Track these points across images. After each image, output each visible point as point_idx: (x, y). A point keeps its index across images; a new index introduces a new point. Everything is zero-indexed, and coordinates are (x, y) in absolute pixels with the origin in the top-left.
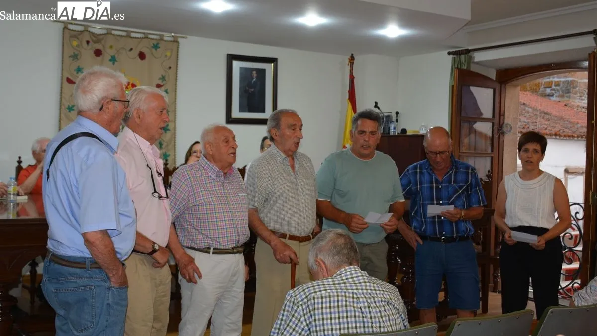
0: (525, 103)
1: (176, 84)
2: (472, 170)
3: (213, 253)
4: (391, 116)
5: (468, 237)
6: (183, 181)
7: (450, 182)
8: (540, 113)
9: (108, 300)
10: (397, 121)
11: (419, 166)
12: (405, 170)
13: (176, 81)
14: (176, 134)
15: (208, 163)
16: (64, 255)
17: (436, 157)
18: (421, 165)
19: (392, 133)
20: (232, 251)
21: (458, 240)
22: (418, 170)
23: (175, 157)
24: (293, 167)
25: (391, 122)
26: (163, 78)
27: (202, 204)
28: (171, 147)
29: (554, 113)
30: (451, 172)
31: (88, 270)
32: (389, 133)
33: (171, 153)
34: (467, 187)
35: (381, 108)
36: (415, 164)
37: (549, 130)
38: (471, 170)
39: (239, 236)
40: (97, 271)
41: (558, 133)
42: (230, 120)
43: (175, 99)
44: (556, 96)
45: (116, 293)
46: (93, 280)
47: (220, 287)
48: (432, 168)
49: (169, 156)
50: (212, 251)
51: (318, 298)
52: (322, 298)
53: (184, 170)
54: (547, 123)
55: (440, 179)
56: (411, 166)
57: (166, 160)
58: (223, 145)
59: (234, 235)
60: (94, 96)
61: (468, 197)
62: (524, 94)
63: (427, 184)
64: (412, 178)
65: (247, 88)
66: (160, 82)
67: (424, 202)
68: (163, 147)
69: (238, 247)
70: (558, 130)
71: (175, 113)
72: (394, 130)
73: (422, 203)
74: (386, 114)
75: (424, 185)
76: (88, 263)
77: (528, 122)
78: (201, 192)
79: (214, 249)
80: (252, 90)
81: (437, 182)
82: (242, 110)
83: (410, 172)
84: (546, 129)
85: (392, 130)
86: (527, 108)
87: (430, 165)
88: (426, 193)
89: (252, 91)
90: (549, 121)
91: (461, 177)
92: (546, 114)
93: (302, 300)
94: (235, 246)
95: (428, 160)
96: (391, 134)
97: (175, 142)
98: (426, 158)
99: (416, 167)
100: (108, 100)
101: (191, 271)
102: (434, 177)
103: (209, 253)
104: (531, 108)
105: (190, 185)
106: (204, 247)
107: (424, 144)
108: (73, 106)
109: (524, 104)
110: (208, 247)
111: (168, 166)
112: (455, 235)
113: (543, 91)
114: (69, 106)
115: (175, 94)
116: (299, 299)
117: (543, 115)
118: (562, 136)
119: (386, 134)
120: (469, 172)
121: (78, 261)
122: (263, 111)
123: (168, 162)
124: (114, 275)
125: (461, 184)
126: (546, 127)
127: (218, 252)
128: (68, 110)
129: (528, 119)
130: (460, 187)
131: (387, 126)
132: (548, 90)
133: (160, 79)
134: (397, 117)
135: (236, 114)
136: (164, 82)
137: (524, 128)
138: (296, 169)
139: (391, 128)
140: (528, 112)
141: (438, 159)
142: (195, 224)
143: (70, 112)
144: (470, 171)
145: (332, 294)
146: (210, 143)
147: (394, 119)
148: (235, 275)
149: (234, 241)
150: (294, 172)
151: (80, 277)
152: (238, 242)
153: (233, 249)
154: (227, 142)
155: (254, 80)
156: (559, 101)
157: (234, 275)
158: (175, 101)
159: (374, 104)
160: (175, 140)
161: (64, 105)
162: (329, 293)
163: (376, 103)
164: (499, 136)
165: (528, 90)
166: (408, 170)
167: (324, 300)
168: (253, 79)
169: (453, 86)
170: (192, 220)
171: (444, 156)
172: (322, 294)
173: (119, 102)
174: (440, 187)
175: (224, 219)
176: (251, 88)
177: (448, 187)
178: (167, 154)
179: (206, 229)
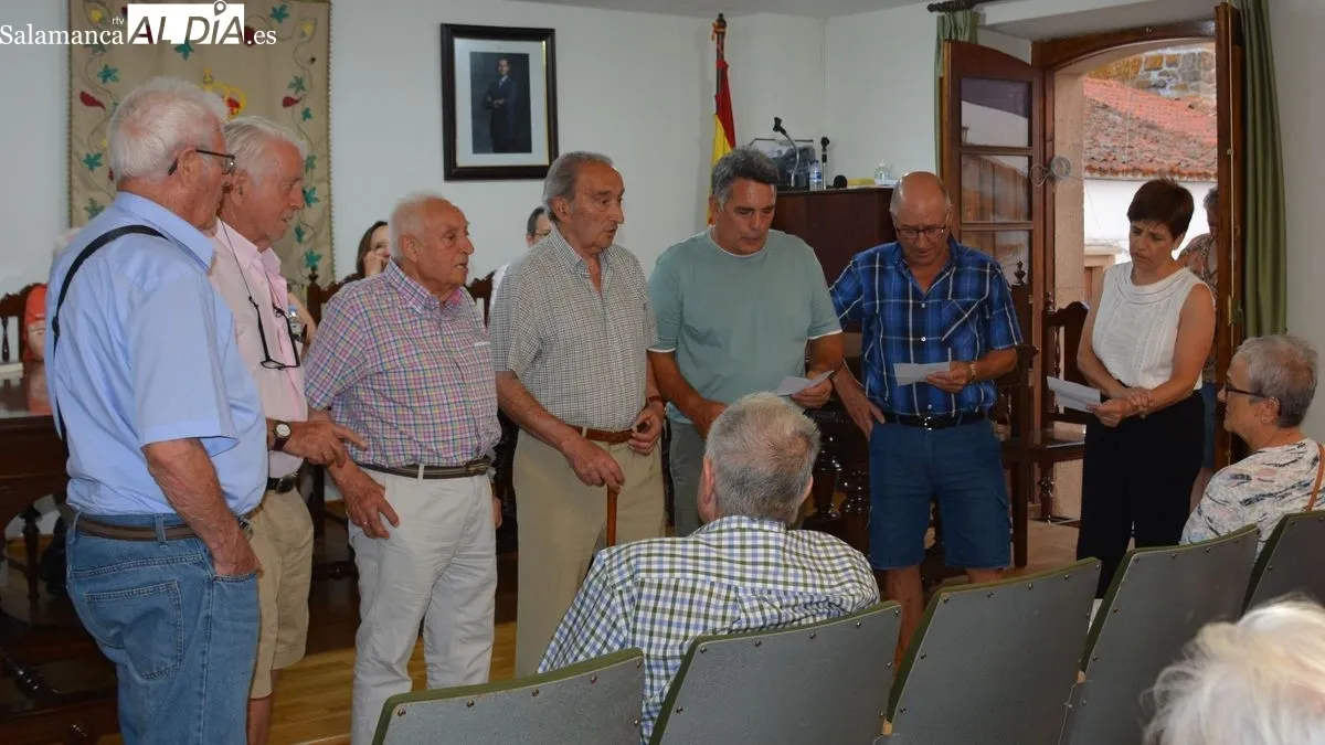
0: (1107, 103)
1: (328, 96)
2: (992, 267)
3: (425, 477)
4: (811, 147)
5: (981, 414)
6: (352, 318)
7: (944, 294)
8: (1140, 127)
9: (208, 608)
10: (824, 159)
11: (878, 255)
12: (848, 263)
13: (328, 90)
14: (333, 209)
15: (406, 279)
16: (106, 512)
17: (918, 239)
18: (883, 253)
19: (814, 188)
20: (466, 471)
21: (959, 421)
22: (877, 266)
23: (333, 260)
24: (597, 280)
25: (813, 162)
26: (298, 84)
27: (396, 371)
28: (322, 237)
29: (1169, 126)
30: (947, 274)
31: (163, 543)
32: (808, 187)
33: (323, 251)
34: (980, 305)
35: (788, 133)
36: (871, 250)
37: (1157, 162)
38: (991, 269)
39: (478, 436)
40: (182, 542)
41: (1175, 170)
42: (454, 172)
43: (328, 129)
44: (1171, 88)
45: (228, 592)
46: (173, 565)
47: (442, 549)
48: (905, 262)
49: (319, 257)
50: (421, 472)
51: (651, 585)
52: (659, 586)
53: (355, 295)
54: (1152, 147)
55: (924, 290)
56: (860, 256)
57: (314, 269)
58: (442, 244)
59: (468, 435)
60: (156, 140)
61: (985, 326)
62: (1105, 84)
63: (895, 297)
64: (863, 282)
65: (489, 99)
66: (292, 94)
67: (888, 337)
68: (305, 237)
69: (477, 462)
70: (1176, 162)
71: (329, 162)
72: (820, 178)
73: (883, 340)
74: (800, 145)
75: (888, 301)
76: (160, 527)
77: (1115, 147)
78: (393, 344)
79: (426, 468)
80: (501, 102)
81: (917, 295)
82: (478, 148)
83: (859, 268)
84: (1151, 161)
85: (814, 180)
86: (1111, 116)
87: (903, 256)
88: (892, 316)
89: (500, 105)
90: (1157, 141)
91: (968, 284)
92: (1151, 127)
93: (623, 582)
94: (470, 458)
95: (898, 246)
96: (812, 189)
97: (331, 227)
98: (894, 238)
99: (871, 259)
100: (190, 149)
101: (373, 511)
102: (910, 284)
103: (416, 476)
104: (1120, 114)
105: (369, 328)
106: (404, 464)
107: (891, 209)
108: (99, 155)
109: (1105, 107)
110: (412, 463)
111: (318, 282)
112: (954, 411)
113: (1144, 77)
114: (88, 156)
115: (328, 118)
116: (617, 580)
117: (1144, 129)
118: (1184, 175)
119: (803, 188)
120: (985, 274)
121: (137, 523)
122: (527, 148)
123: (317, 273)
124: (221, 545)
125: (968, 299)
126: (1150, 155)
127: (434, 472)
128: (87, 166)
129: (1113, 140)
130: (967, 306)
131: (804, 170)
132: (1154, 76)
133: (291, 86)
134: (824, 150)
135: (466, 157)
136: (301, 93)
137: (1105, 160)
138: (605, 286)
139: (812, 176)
140: (1114, 125)
141: (922, 244)
142: (382, 410)
143: (91, 168)
144: (988, 271)
145: (681, 583)
146: (411, 238)
147: (819, 157)
148: (474, 520)
149: (470, 447)
150: (600, 292)
151: (145, 560)
152: (478, 450)
153: (468, 464)
154: (451, 238)
155: (503, 79)
156: (1177, 99)
157: (470, 521)
158: (328, 135)
159: (773, 123)
160: (331, 222)
161: (77, 154)
162: (678, 580)
163: (778, 121)
164: (1045, 184)
165: (1114, 77)
166: (855, 264)
167: (663, 592)
168: (502, 76)
169: (941, 79)
170: (374, 403)
171: (933, 237)
172: (660, 580)
173: (211, 157)
174: (923, 305)
175: (445, 401)
176: (499, 98)
177: (940, 306)
178: (316, 253)
179: (407, 422)
